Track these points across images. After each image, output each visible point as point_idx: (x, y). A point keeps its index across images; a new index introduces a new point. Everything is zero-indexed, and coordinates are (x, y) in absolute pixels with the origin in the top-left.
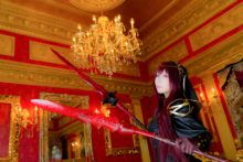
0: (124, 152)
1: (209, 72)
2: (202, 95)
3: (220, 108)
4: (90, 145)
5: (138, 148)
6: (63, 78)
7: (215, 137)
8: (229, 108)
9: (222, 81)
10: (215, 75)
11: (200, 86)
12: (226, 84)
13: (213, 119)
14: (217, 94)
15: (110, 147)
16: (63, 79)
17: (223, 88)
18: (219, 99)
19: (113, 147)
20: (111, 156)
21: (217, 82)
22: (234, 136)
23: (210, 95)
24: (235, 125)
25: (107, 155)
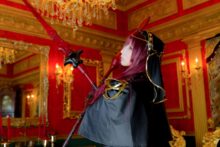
1: (198, 38)
2: (183, 64)
6: (19, 20)
7: (189, 113)
8: (210, 84)
9: (209, 51)
10: (203, 43)
11: (183, 52)
12: (213, 55)
13: (190, 92)
14: (201, 65)
15: (68, 108)
16: (20, 22)
17: (208, 60)
18: (201, 71)
19: (72, 109)
20: (67, 118)
21: (203, 51)
22: (209, 115)
23: (192, 65)
24: (212, 103)
25: (65, 117)
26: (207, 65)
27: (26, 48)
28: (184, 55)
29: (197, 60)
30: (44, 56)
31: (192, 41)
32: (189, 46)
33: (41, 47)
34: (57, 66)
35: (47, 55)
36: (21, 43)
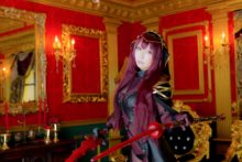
0: (86, 100)
2: (207, 38)
3: (226, 61)
4: (44, 85)
5: (106, 96)
7: (210, 95)
10: (231, 15)
13: (213, 72)
14: (227, 39)
15: (69, 90)
17: (237, 35)
18: (228, 49)
19: (73, 91)
20: (68, 103)
21: (231, 23)
22: (234, 98)
23: (217, 40)
24: (238, 85)
25: (65, 101)
26: (235, 42)
27: (18, 16)
28: (207, 28)
29: (223, 35)
30: (39, 26)
31: (217, 11)
32: (214, 17)
33: (36, 15)
34: (57, 39)
35: (43, 25)
36: (12, 9)
